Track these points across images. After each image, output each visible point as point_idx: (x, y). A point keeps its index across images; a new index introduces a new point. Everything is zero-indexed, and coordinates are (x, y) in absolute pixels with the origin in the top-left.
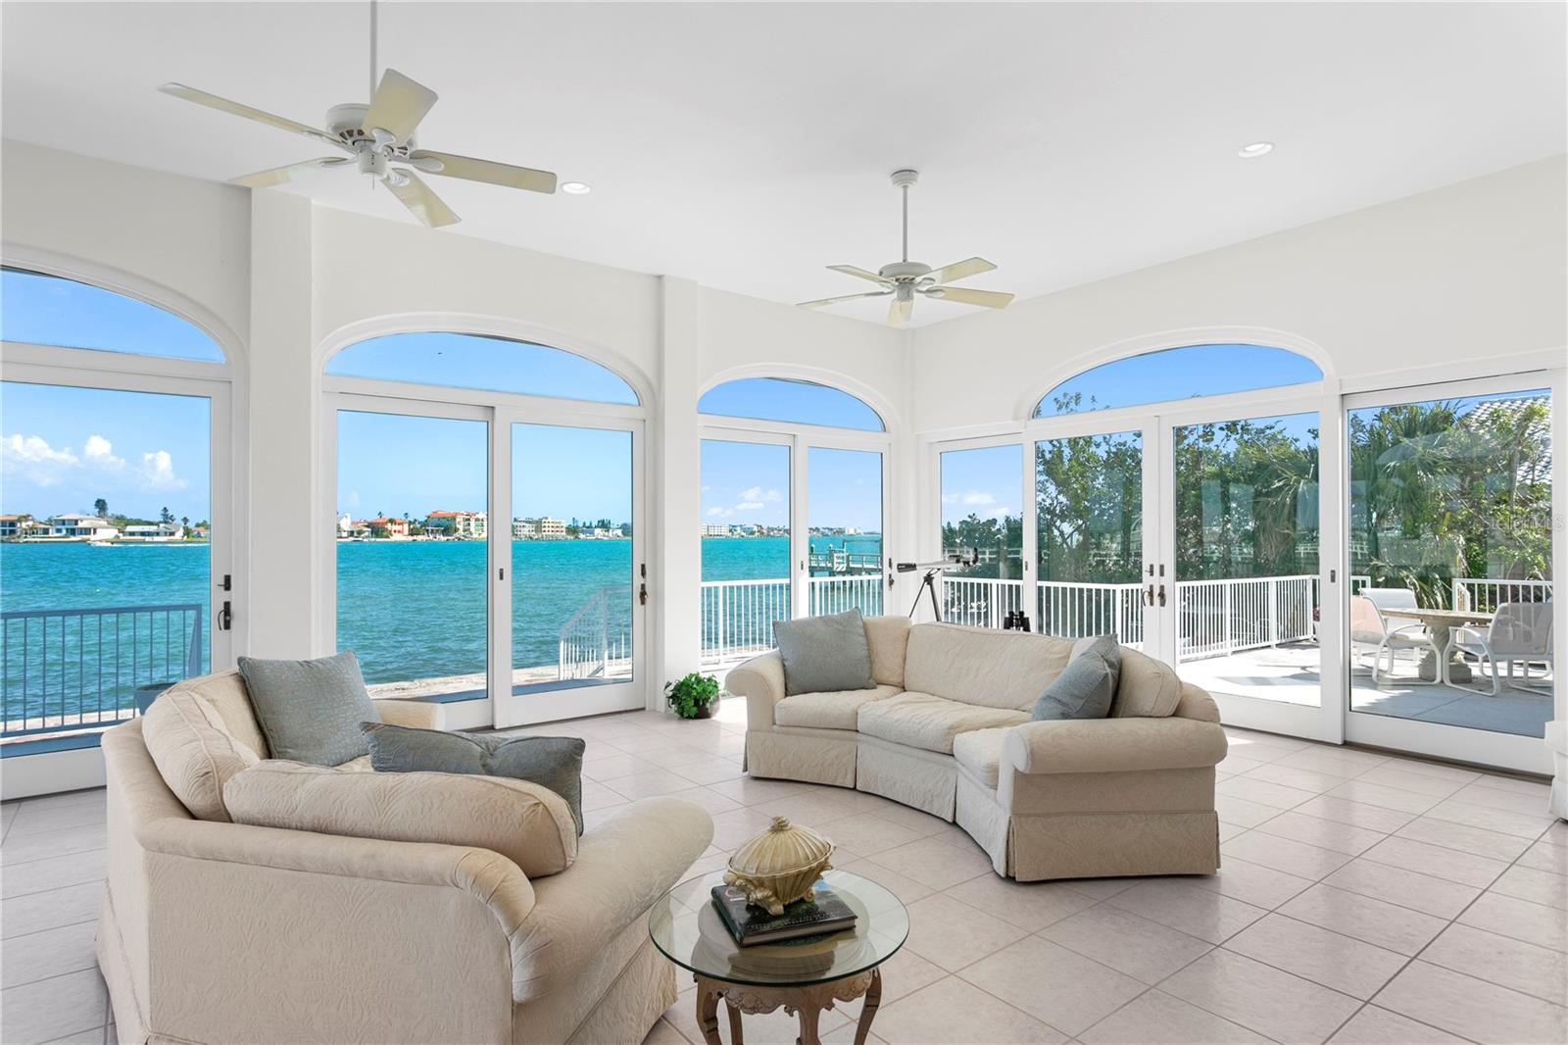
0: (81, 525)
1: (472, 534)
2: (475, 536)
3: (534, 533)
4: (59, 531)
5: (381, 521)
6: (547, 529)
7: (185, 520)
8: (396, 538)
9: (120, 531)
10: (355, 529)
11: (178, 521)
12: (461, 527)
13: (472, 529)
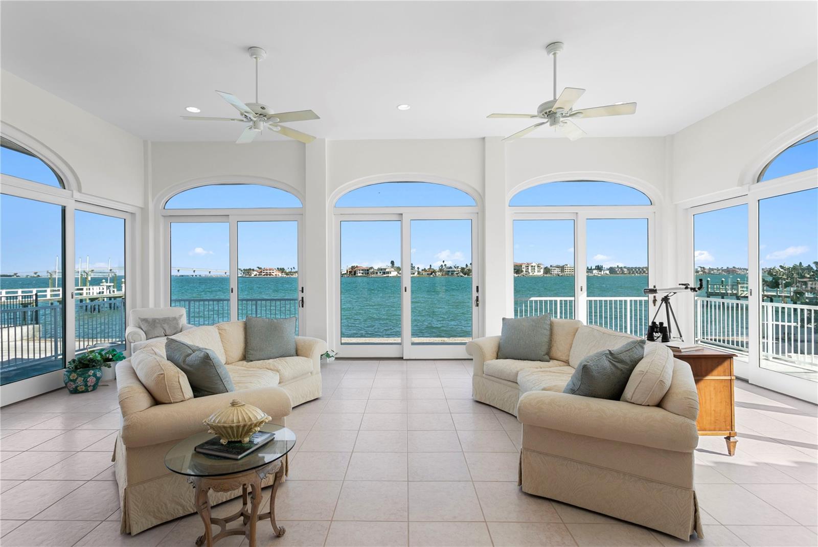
0: (387, 270)
1: (529, 273)
2: (531, 274)
3: (559, 273)
4: (380, 273)
6: (567, 271)
7: (418, 268)
9: (398, 273)
11: (416, 269)
12: (524, 270)
13: (530, 271)
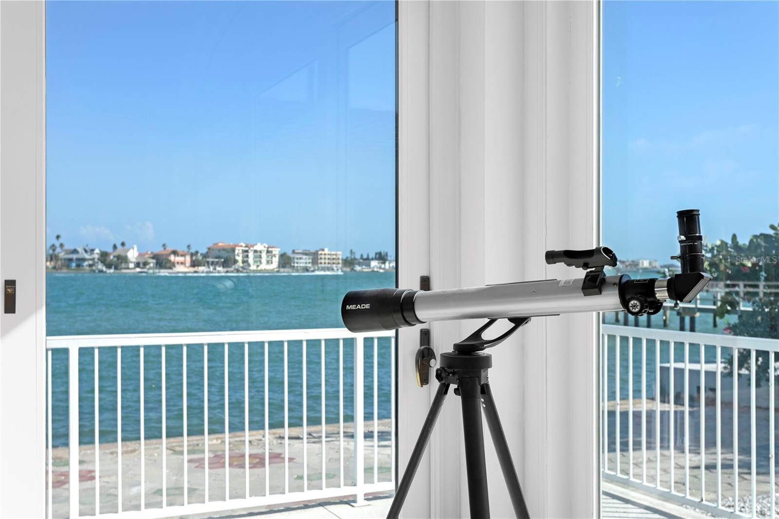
3: (310, 265)
5: (165, 252)
8: (179, 269)
10: (142, 260)
12: (240, 259)
